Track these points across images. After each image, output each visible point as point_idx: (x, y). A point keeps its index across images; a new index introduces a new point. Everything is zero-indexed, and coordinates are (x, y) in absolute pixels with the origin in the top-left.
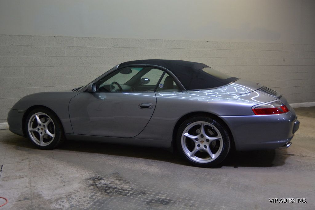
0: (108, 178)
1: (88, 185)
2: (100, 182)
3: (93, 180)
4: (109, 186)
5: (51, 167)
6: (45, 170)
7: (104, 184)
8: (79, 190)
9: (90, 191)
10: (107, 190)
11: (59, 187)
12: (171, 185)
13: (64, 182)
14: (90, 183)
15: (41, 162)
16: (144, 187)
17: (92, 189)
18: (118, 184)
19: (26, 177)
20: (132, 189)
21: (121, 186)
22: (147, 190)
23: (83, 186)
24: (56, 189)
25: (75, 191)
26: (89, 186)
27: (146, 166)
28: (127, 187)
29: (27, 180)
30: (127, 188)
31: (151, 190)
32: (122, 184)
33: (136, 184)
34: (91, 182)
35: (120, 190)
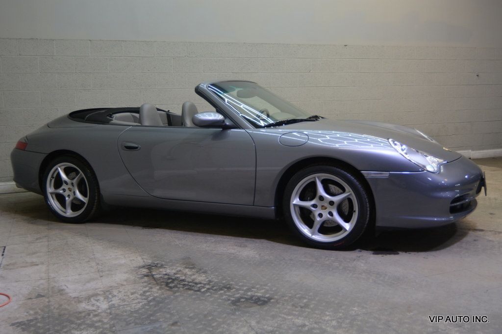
0: (172, 265)
1: (140, 276)
2: (160, 271)
3: (148, 268)
4: (173, 278)
5: (82, 249)
6: (72, 253)
7: (166, 274)
8: (125, 283)
9: (142, 284)
10: (169, 283)
11: (93, 279)
12: (274, 276)
13: (102, 271)
14: (143, 273)
15: (67, 241)
16: (229, 279)
17: (145, 282)
18: (188, 275)
19: (42, 263)
20: (210, 281)
21: (193, 277)
22: (233, 283)
23: (131, 277)
24: (89, 282)
25: (118, 284)
26: (142, 278)
27: (236, 247)
28: (202, 278)
29: (43, 268)
30: (202, 281)
31: (240, 284)
32: (194, 275)
33: (217, 274)
34: (145, 271)
35: (190, 284)
